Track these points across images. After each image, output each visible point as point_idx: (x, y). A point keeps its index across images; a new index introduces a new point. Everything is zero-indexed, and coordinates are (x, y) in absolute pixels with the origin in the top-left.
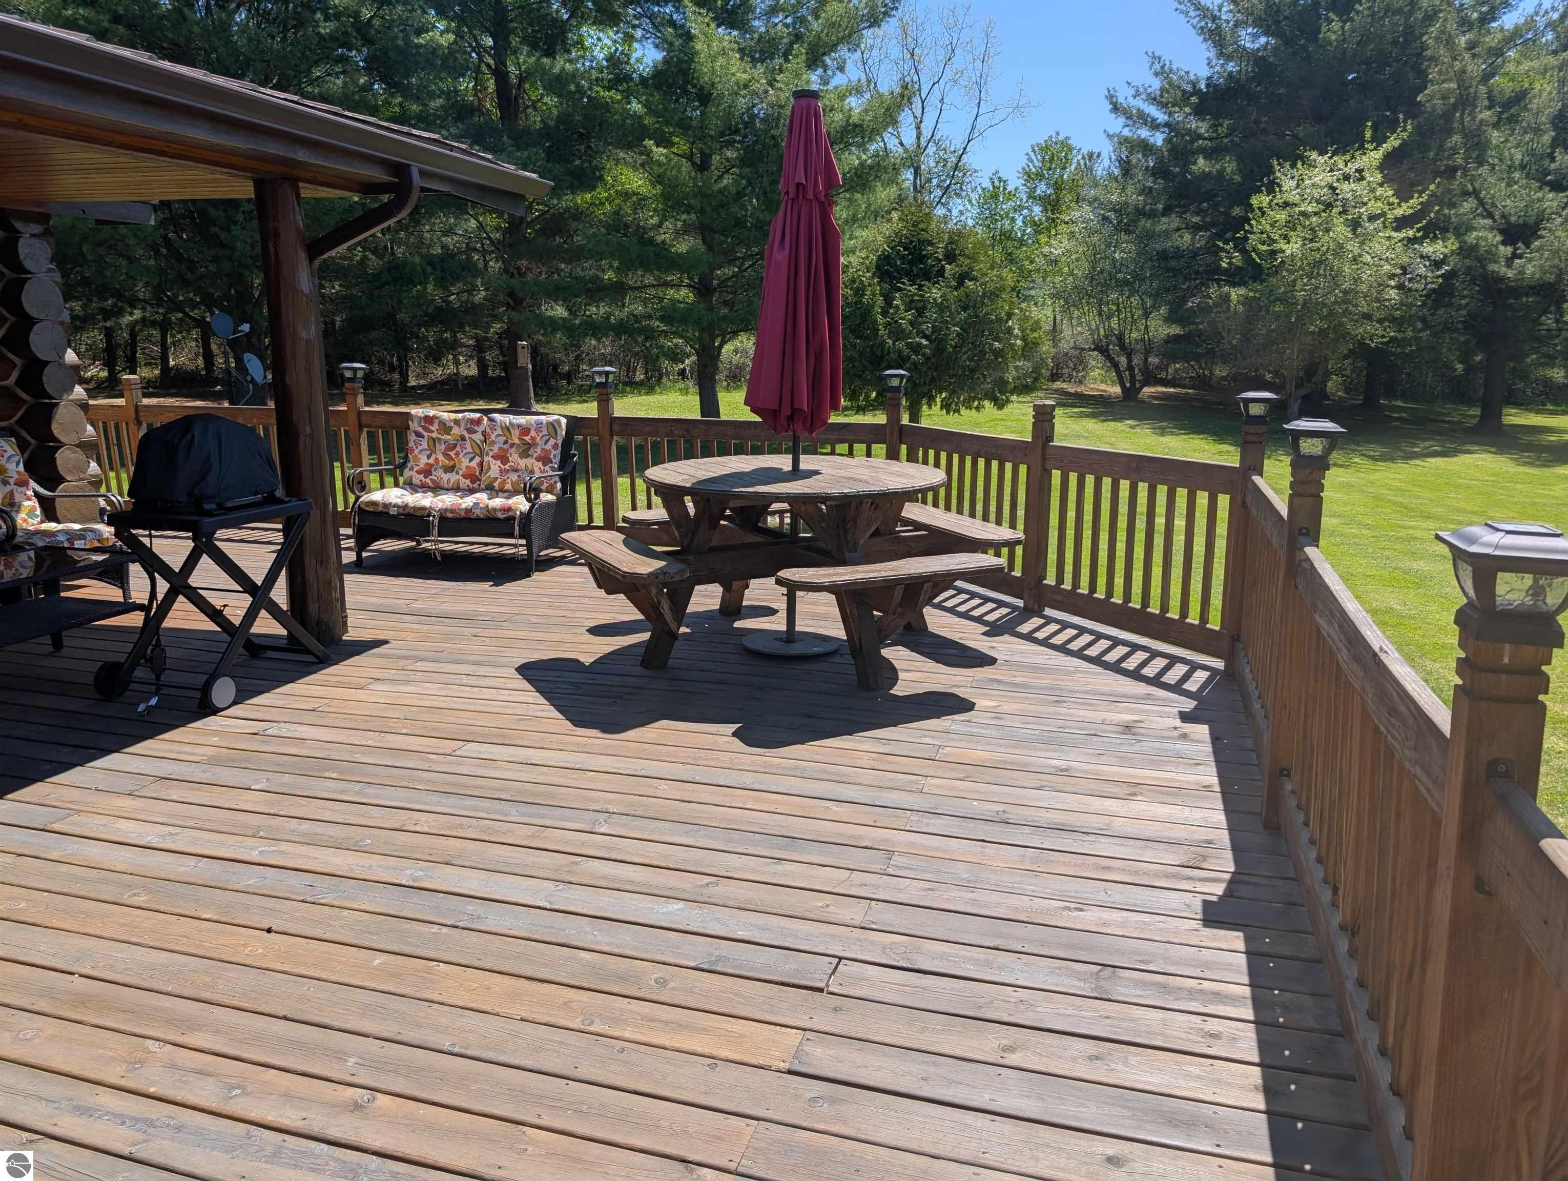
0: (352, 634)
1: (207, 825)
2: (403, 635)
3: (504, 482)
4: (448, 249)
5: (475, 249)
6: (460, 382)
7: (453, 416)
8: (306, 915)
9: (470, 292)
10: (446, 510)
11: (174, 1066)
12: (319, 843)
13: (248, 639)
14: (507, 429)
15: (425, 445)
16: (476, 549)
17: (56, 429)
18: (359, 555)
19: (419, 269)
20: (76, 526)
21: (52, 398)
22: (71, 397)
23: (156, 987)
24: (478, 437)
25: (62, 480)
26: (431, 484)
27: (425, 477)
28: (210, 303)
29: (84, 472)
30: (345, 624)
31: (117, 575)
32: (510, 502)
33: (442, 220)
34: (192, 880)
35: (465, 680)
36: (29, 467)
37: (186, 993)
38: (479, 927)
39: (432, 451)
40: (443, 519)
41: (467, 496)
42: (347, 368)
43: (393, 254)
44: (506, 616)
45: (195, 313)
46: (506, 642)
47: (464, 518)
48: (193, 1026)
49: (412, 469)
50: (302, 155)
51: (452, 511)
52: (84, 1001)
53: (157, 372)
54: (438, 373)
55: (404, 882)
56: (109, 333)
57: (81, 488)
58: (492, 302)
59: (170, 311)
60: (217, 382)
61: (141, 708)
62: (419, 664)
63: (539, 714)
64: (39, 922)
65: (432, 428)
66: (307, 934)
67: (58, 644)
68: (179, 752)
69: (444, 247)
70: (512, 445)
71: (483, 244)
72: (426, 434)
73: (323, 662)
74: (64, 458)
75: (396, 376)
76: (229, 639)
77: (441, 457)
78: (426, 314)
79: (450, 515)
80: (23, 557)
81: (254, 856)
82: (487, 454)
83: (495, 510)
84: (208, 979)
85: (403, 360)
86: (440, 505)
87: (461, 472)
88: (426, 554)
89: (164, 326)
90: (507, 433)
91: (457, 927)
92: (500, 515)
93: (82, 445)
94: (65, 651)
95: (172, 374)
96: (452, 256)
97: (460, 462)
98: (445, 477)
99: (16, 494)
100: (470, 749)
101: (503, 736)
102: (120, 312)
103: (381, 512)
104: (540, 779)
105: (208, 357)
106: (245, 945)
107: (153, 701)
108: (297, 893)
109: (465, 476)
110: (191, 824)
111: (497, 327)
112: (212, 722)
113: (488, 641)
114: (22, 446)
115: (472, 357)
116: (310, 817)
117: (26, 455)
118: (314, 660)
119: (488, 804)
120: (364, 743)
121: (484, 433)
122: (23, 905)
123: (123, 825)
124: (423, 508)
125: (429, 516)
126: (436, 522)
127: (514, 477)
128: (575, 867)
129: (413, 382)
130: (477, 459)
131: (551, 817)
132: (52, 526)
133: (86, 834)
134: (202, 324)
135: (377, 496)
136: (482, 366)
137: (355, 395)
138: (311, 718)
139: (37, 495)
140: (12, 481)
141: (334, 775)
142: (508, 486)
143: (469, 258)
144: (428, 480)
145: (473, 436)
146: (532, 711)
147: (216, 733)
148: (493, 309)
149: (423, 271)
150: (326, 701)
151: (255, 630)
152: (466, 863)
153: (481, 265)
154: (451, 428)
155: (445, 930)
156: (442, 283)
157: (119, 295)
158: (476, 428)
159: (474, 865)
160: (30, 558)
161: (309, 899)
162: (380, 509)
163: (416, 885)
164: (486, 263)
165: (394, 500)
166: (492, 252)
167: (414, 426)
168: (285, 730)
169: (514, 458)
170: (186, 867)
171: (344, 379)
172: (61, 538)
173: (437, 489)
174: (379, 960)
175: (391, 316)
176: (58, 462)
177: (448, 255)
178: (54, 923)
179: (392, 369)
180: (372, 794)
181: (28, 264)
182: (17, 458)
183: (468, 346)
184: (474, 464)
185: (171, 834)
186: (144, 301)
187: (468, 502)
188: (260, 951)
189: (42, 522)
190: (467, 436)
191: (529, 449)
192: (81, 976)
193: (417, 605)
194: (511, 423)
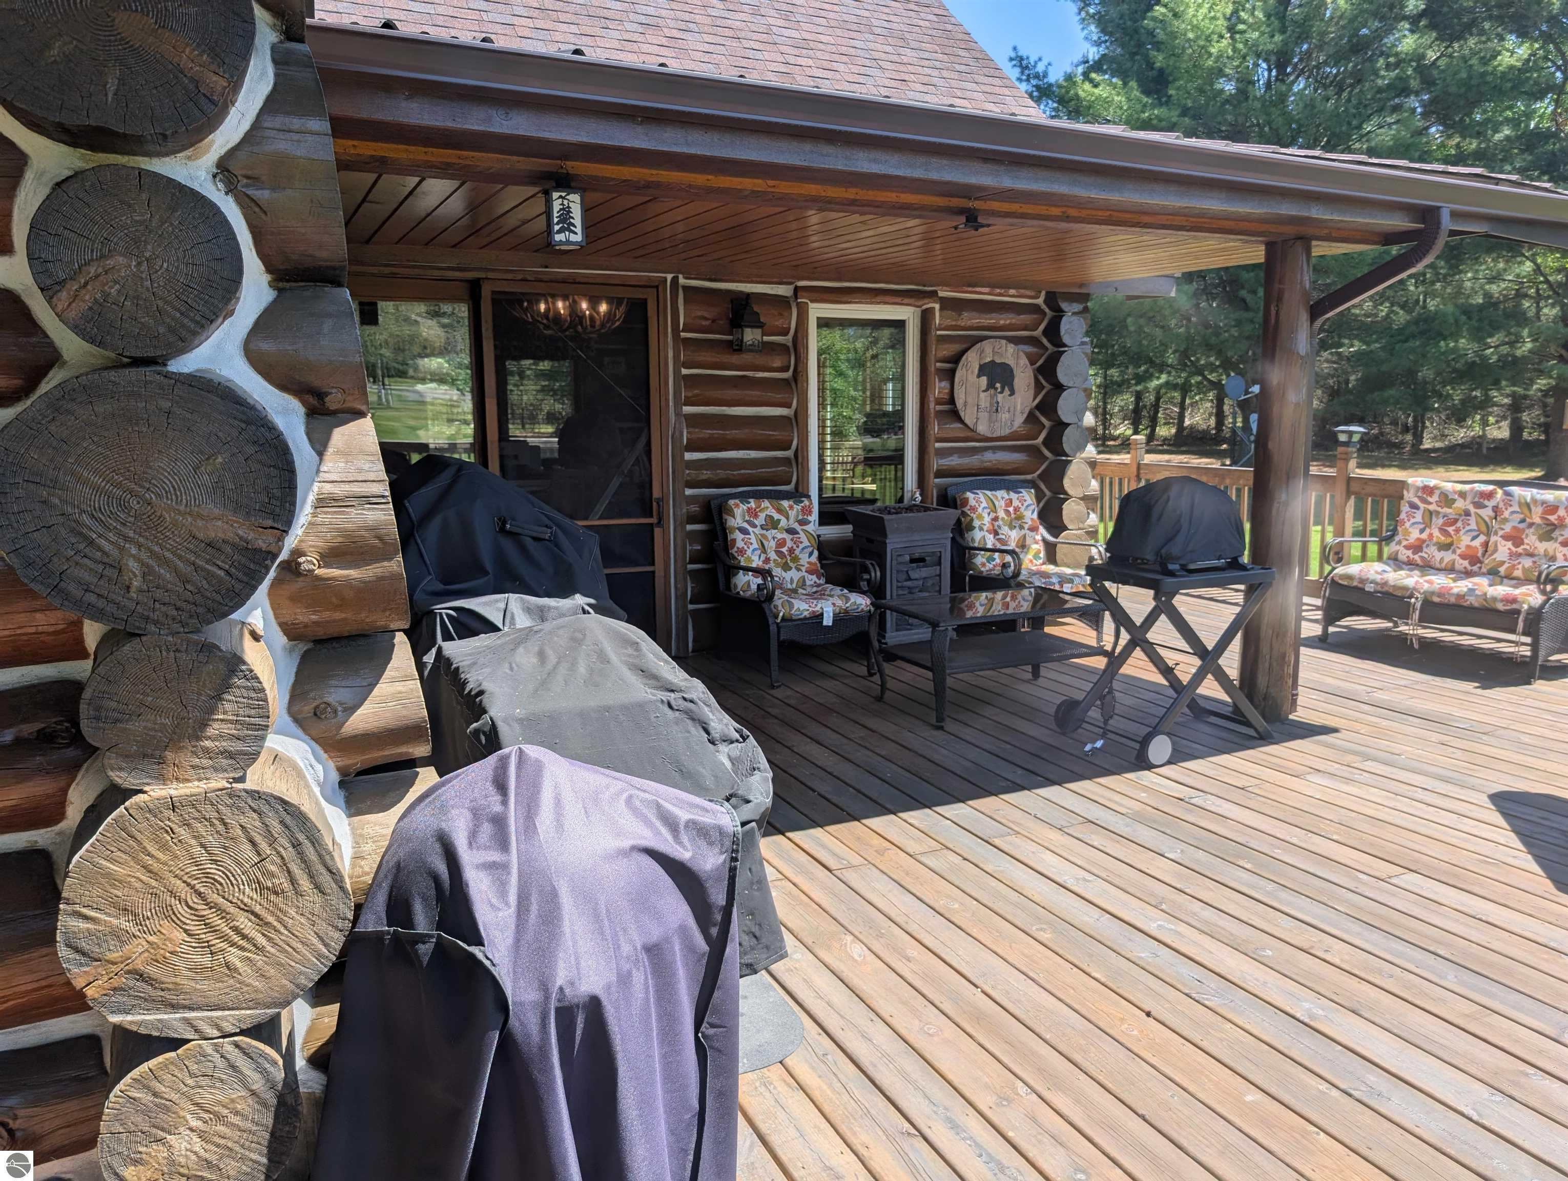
0: (1300, 715)
1: (1117, 881)
2: (1357, 726)
3: (1513, 567)
4: (1491, 297)
5: (1526, 295)
6: (1485, 446)
7: (1459, 487)
8: (1187, 1012)
9: (1511, 344)
10: (1433, 593)
11: (1034, 1120)
12: (1217, 936)
13: (1193, 699)
14: (1527, 506)
15: (1418, 517)
16: (1466, 641)
17: (1067, 483)
18: (1325, 629)
19: (1452, 320)
20: (1068, 571)
21: (1067, 456)
22: (1083, 455)
23: (1037, 1030)
24: (1487, 513)
25: (1065, 528)
26: (1419, 562)
27: (1414, 553)
28: (1227, 365)
29: (1083, 522)
30: (1294, 702)
31: (1092, 618)
32: (1517, 592)
33: (1489, 264)
34: (1092, 933)
35: (1420, 794)
36: (1042, 516)
37: (1061, 1047)
38: (1377, 1107)
39: (1427, 524)
40: (1427, 603)
41: (1462, 579)
42: (1343, 432)
43: (1424, 307)
44: (1488, 728)
45: (1213, 377)
46: (1480, 760)
47: (1454, 605)
48: (1058, 1084)
49: (1399, 543)
50: (1316, 212)
51: (1440, 595)
52: (979, 1017)
53: (1173, 431)
54: (1460, 435)
55: (1298, 1015)
56: (1139, 396)
57: (1079, 537)
58: (1540, 354)
59: (1192, 374)
60: (1224, 441)
61: (1088, 748)
62: (1369, 763)
63: (1510, 860)
64: (963, 927)
65: (1430, 499)
66: (1184, 1033)
67: (1036, 673)
68: (1110, 800)
69: (1487, 295)
70: (1531, 525)
71: (1538, 290)
72: (1422, 505)
73: (1264, 738)
74: (1070, 510)
75: (1409, 437)
76: (1175, 696)
77: (1436, 533)
78: (1455, 370)
79: (1436, 599)
80: (1026, 592)
81: (1152, 928)
82: (1496, 533)
83: (1494, 599)
84: (1083, 1042)
85: (1420, 421)
86: (1426, 586)
87: (1459, 552)
88: (1403, 638)
89: (1185, 389)
90: (1526, 510)
91: (1350, 1095)
92: (1500, 606)
93: (1085, 498)
94: (1041, 681)
95: (1185, 433)
96: (1495, 305)
97: (1460, 540)
98: (1438, 555)
99: (1028, 538)
100: (1410, 880)
101: (1455, 876)
102: (1147, 377)
103: (1356, 588)
104: (1495, 945)
105: (1220, 416)
106: (1122, 1020)
107: (1099, 744)
108: (1184, 985)
109: (1463, 557)
110: (1104, 875)
111: (1542, 383)
112: (1146, 776)
113: (1459, 754)
114: (1039, 497)
115: (1504, 418)
116: (1215, 904)
117: (1041, 505)
118: (1256, 735)
119: (1418, 954)
120: (1288, 838)
121: (1496, 509)
122: (956, 906)
123: (1049, 857)
124: (1405, 588)
125: (1411, 597)
126: (1418, 605)
127: (1527, 562)
128: (1523, 1080)
129: (1427, 444)
130: (1482, 538)
131: (1501, 1000)
132: (1051, 568)
133: (1018, 857)
134: (1217, 386)
135: (1354, 569)
136: (1517, 428)
137: (1347, 460)
138: (1236, 796)
139: (1044, 540)
140: (1026, 526)
141: (1248, 866)
142: (1518, 573)
143: (1519, 305)
144: (1416, 557)
145: (1480, 511)
146: (1501, 854)
147: (1146, 789)
148: (1541, 362)
149: (1456, 321)
150: (1258, 782)
151: (1201, 690)
152: (1377, 1020)
153: (1531, 313)
154: (1454, 501)
155: (1335, 1093)
156: (1478, 335)
157: (1151, 362)
158: (1486, 502)
159: (1387, 1025)
160: (1031, 593)
161: (1194, 995)
162: (1355, 584)
163: (1312, 1023)
164: (1539, 309)
165: (1372, 575)
166: (1549, 297)
167: (1409, 496)
168: (1211, 803)
169: (1531, 540)
170: (1089, 917)
171: (1337, 443)
172: (1054, 580)
173: (1426, 567)
174: (1253, 1096)
175: (1412, 373)
176: (1064, 513)
177: (1491, 303)
178: (974, 932)
179: (1406, 429)
180: (1285, 899)
181: (1066, 339)
182: (1033, 507)
183: (1502, 406)
184: (1477, 543)
185: (1085, 880)
186: (1172, 366)
187: (1462, 586)
188: (1135, 1032)
189: (1044, 564)
190: (1472, 510)
191: (1554, 530)
192: (983, 992)
193: (1379, 696)
194: (1535, 501)
